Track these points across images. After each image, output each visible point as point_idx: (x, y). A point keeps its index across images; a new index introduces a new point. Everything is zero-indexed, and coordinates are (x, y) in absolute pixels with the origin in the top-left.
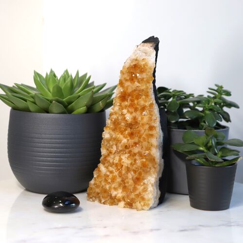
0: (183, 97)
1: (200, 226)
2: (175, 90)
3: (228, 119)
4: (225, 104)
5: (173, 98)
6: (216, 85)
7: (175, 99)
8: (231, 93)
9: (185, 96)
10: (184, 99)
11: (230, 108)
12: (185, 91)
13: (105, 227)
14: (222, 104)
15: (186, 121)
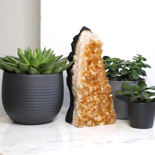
0: (119, 62)
1: (137, 139)
2: (114, 58)
3: (145, 74)
4: (143, 66)
5: (113, 63)
6: (138, 55)
7: (114, 63)
8: (147, 59)
9: (120, 62)
10: (119, 63)
11: (145, 68)
12: (120, 58)
13: (81, 141)
14: (141, 66)
15: (121, 76)
